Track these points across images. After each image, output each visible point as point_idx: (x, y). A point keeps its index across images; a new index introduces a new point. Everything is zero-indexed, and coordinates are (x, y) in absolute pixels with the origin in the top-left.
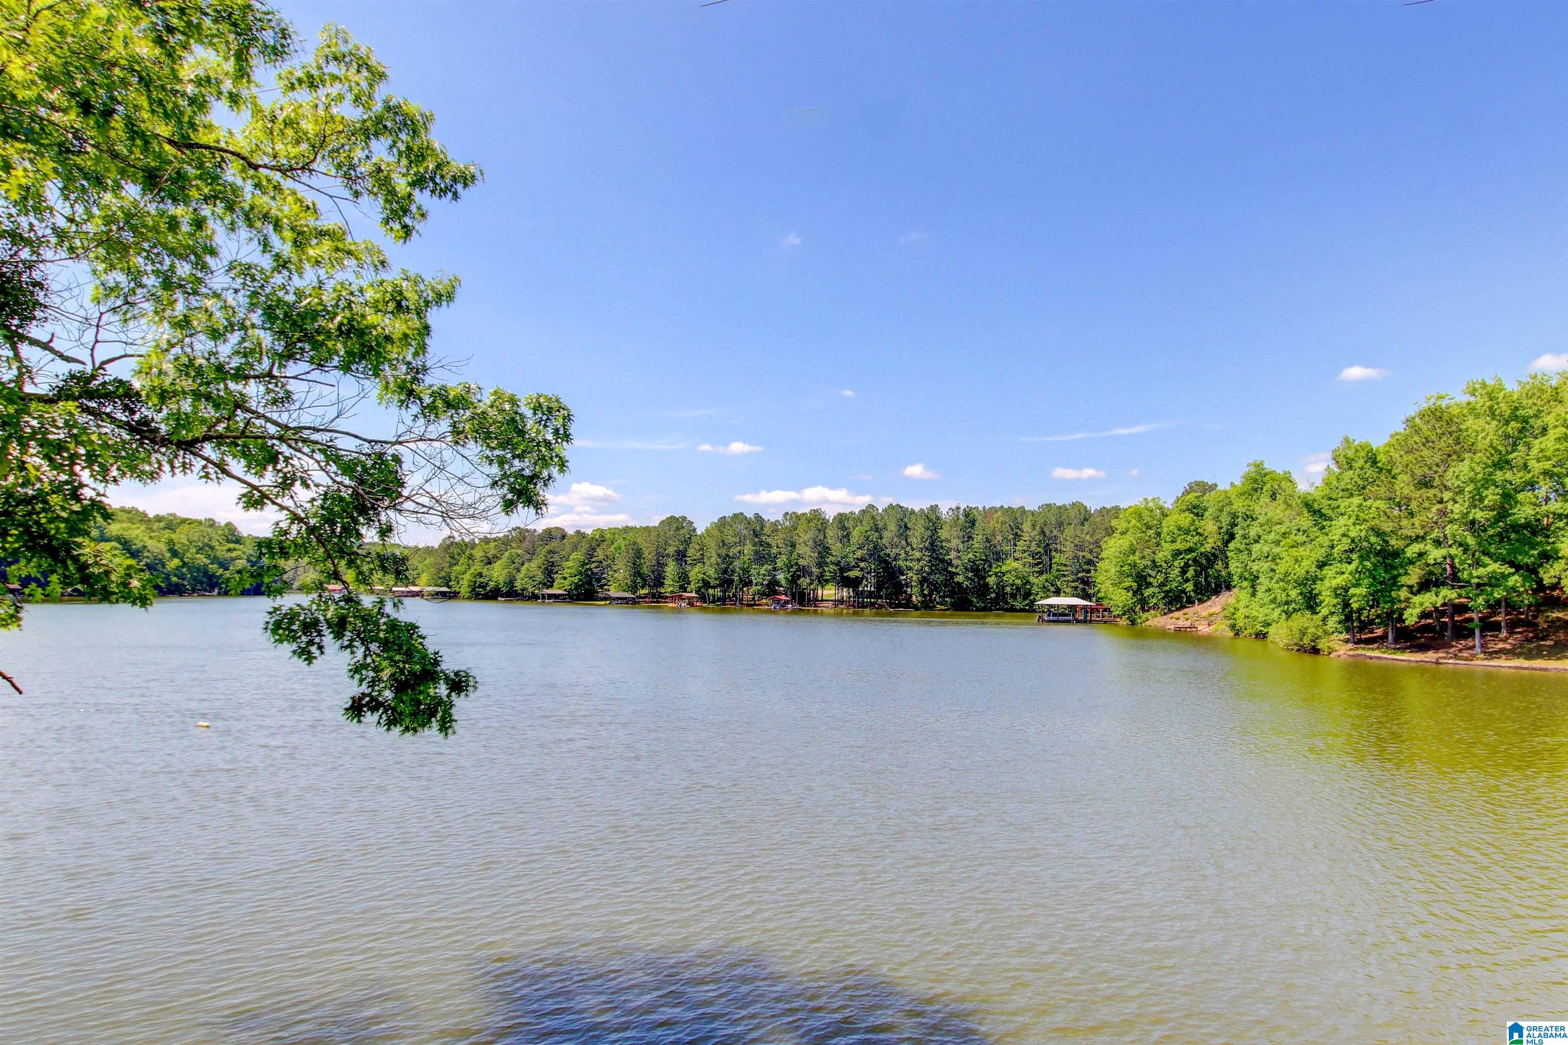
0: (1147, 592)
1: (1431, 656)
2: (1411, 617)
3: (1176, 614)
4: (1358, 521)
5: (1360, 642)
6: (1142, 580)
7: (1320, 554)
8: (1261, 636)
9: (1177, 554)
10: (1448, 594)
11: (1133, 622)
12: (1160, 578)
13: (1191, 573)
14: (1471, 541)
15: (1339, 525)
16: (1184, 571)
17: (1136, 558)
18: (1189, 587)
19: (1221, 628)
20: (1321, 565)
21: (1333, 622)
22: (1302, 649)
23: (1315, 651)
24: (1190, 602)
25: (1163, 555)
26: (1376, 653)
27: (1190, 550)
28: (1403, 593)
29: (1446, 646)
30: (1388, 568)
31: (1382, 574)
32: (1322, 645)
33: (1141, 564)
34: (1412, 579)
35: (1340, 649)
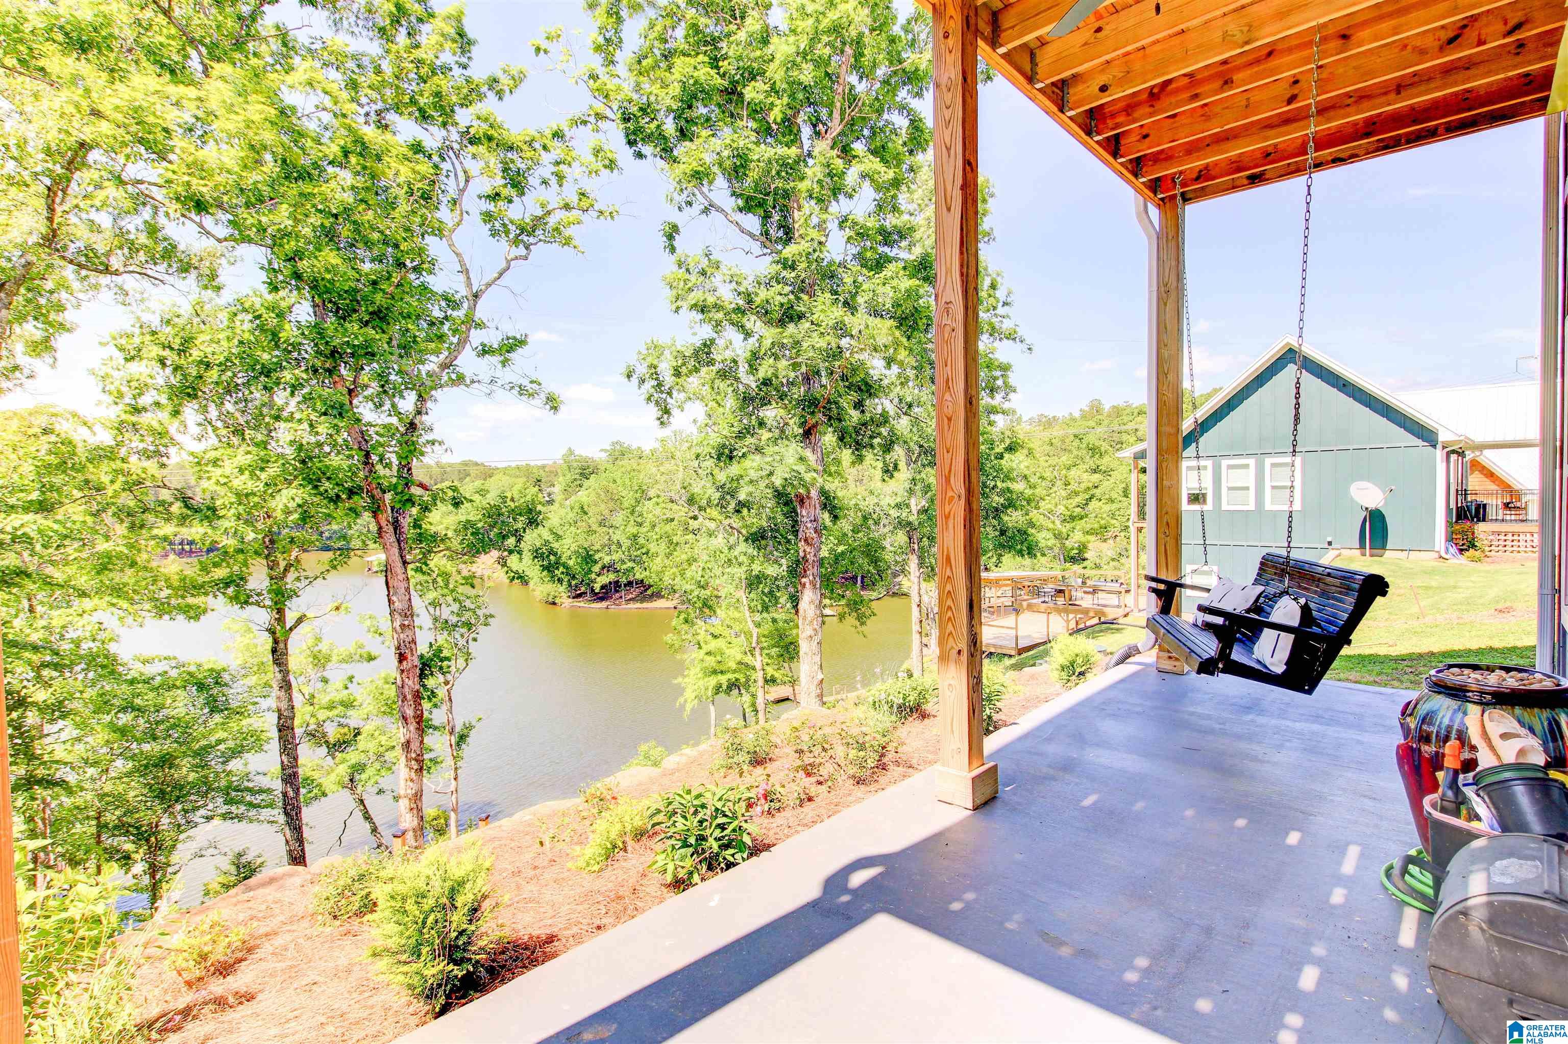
1: (604, 604)
2: (596, 587)
4: (575, 541)
5: (576, 597)
10: (612, 576)
15: (567, 542)
21: (562, 589)
22: (547, 603)
23: (554, 603)
26: (582, 604)
28: (593, 576)
29: (611, 598)
30: (588, 563)
31: (585, 567)
32: (557, 601)
34: (596, 568)
35: (566, 601)
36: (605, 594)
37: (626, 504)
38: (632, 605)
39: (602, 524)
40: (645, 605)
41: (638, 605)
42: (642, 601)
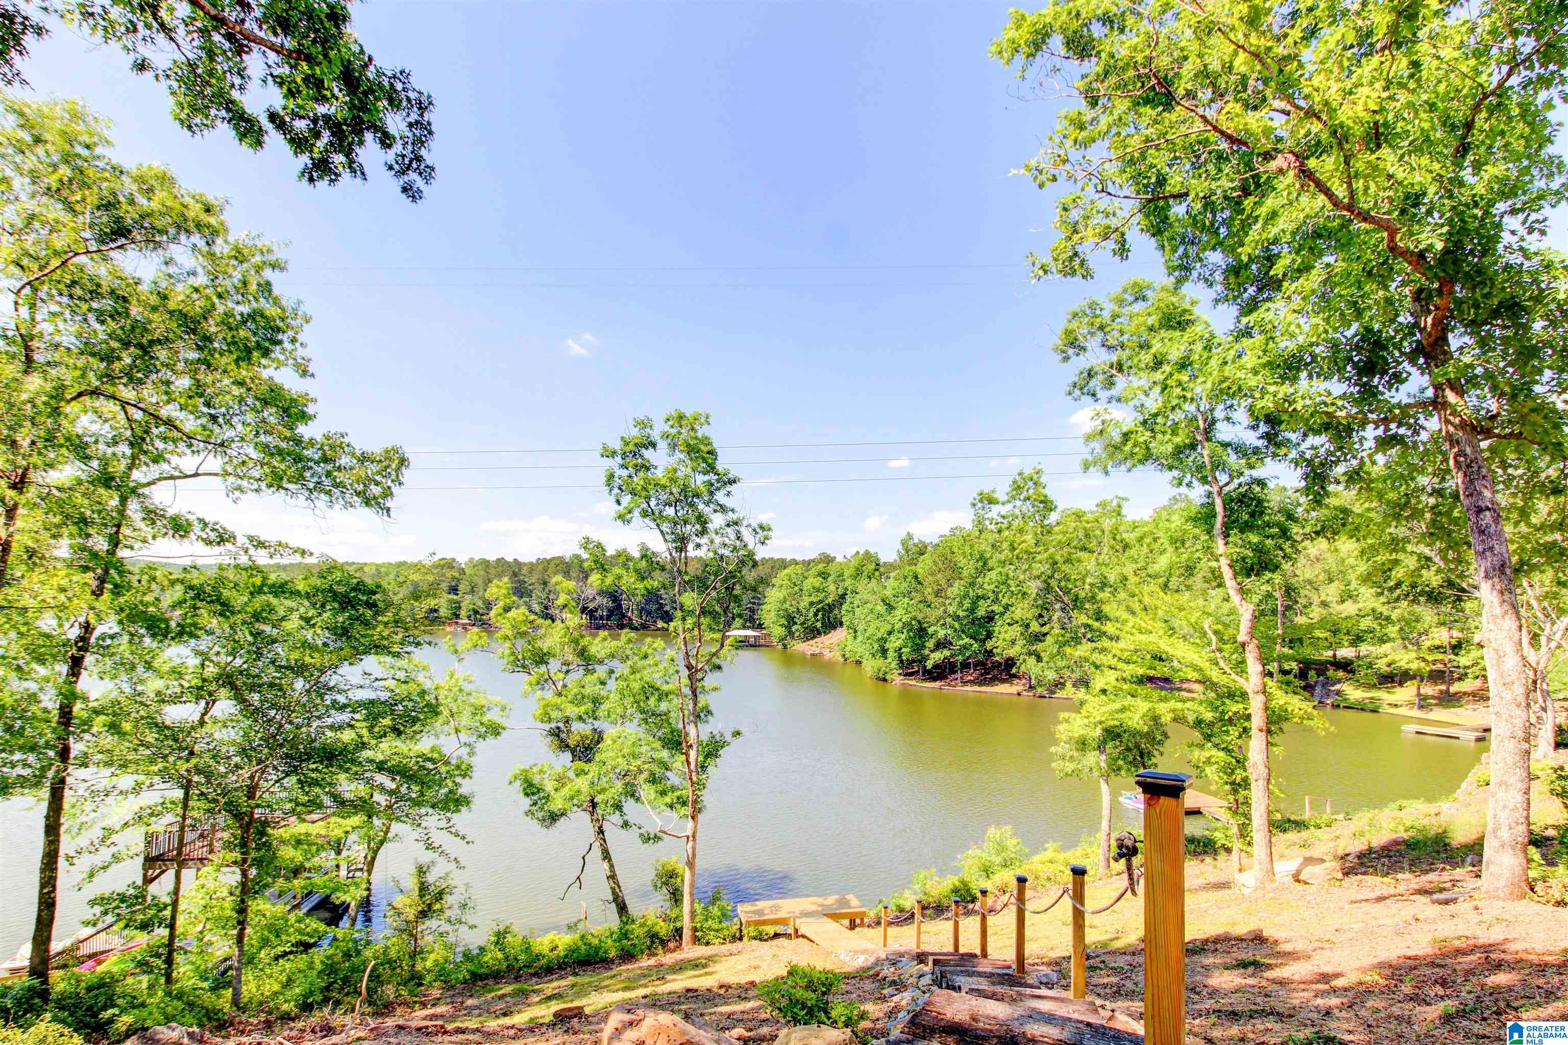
0: (794, 628)
1: (937, 684)
2: (929, 664)
3: (812, 642)
4: (907, 612)
5: (907, 675)
6: (791, 620)
7: (889, 627)
8: (859, 663)
9: (812, 604)
10: (947, 653)
11: (785, 647)
12: (802, 619)
13: (820, 616)
14: (957, 625)
15: (899, 612)
16: (816, 615)
17: (787, 606)
18: (819, 625)
19: (837, 656)
20: (890, 633)
21: (894, 665)
22: (878, 678)
23: (885, 680)
24: (819, 633)
25: (805, 602)
26: (913, 683)
27: (820, 602)
28: (926, 652)
29: (945, 678)
30: (921, 637)
31: (918, 641)
32: (888, 677)
33: (791, 609)
34: (931, 644)
35: (897, 679)
36: (940, 672)
37: (965, 573)
38: (968, 688)
39: (938, 593)
40: (983, 689)
41: (976, 688)
42: (980, 684)
